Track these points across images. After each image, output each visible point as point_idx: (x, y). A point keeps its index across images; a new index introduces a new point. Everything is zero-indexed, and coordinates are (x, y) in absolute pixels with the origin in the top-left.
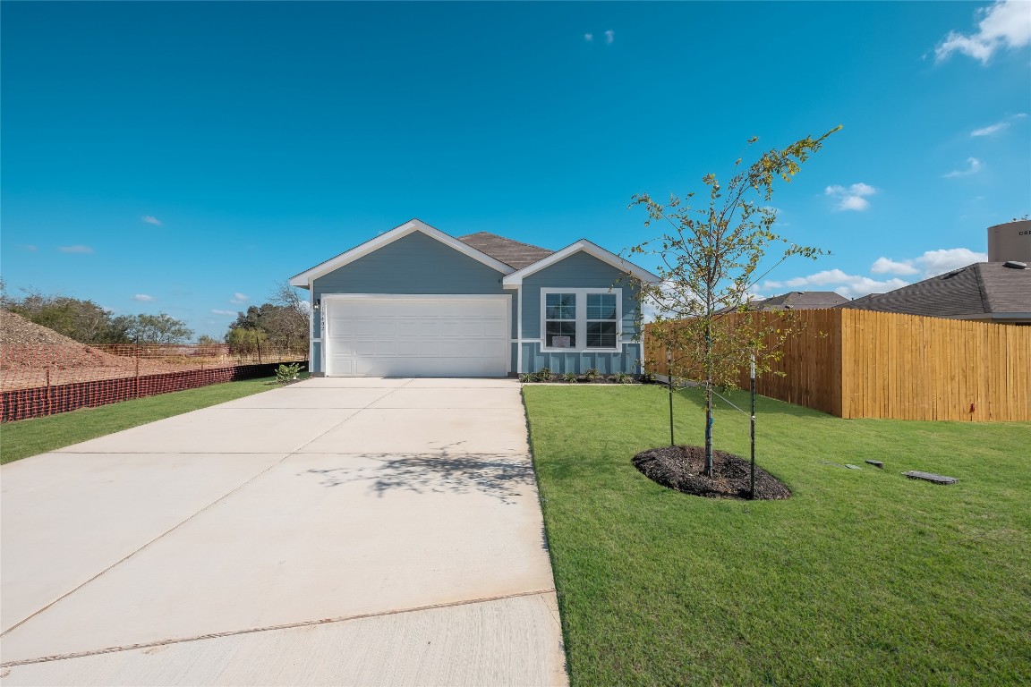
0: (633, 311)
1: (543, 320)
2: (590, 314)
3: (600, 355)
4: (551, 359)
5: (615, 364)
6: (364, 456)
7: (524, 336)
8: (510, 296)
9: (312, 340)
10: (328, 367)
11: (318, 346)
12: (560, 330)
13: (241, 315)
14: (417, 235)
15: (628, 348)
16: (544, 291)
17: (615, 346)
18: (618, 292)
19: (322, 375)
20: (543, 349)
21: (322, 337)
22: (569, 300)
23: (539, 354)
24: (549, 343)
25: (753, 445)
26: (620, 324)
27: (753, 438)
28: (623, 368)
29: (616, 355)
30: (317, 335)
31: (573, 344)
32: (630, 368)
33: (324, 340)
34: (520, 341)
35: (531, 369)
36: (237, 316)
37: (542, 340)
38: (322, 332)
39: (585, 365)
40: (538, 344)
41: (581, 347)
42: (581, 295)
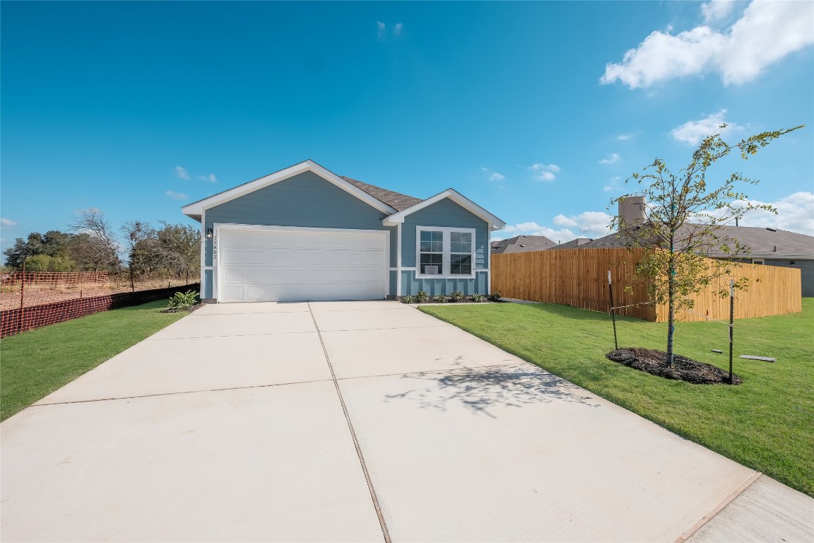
0: (483, 247)
1: (418, 253)
2: (454, 248)
3: (460, 280)
4: (424, 283)
5: (471, 287)
6: (405, 376)
7: (403, 265)
8: (388, 232)
9: (203, 268)
10: (219, 293)
11: (210, 274)
12: (431, 260)
13: (19, 241)
14: (308, 174)
15: (479, 275)
16: (419, 229)
17: (470, 273)
18: (473, 231)
19: (215, 301)
20: (418, 276)
21: (214, 265)
22: (439, 236)
23: (415, 280)
24: (423, 271)
25: (731, 344)
26: (474, 256)
27: (731, 339)
28: (476, 291)
29: (471, 280)
30: (209, 262)
31: (440, 272)
32: (481, 291)
33: (216, 268)
34: (400, 268)
35: (409, 292)
36: (15, 242)
37: (417, 269)
38: (214, 260)
39: (449, 289)
40: (414, 272)
41: (447, 274)
42: (447, 232)
